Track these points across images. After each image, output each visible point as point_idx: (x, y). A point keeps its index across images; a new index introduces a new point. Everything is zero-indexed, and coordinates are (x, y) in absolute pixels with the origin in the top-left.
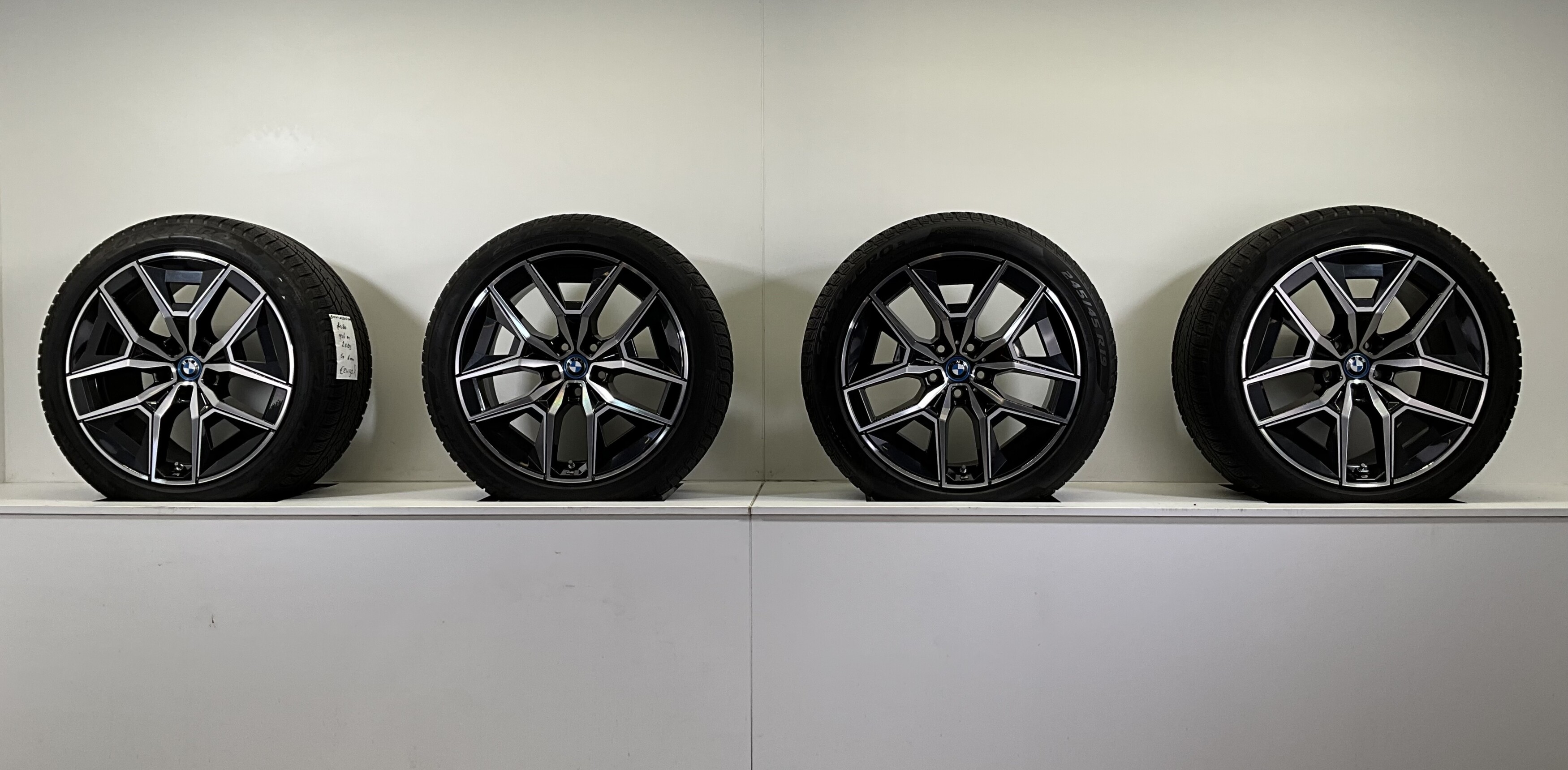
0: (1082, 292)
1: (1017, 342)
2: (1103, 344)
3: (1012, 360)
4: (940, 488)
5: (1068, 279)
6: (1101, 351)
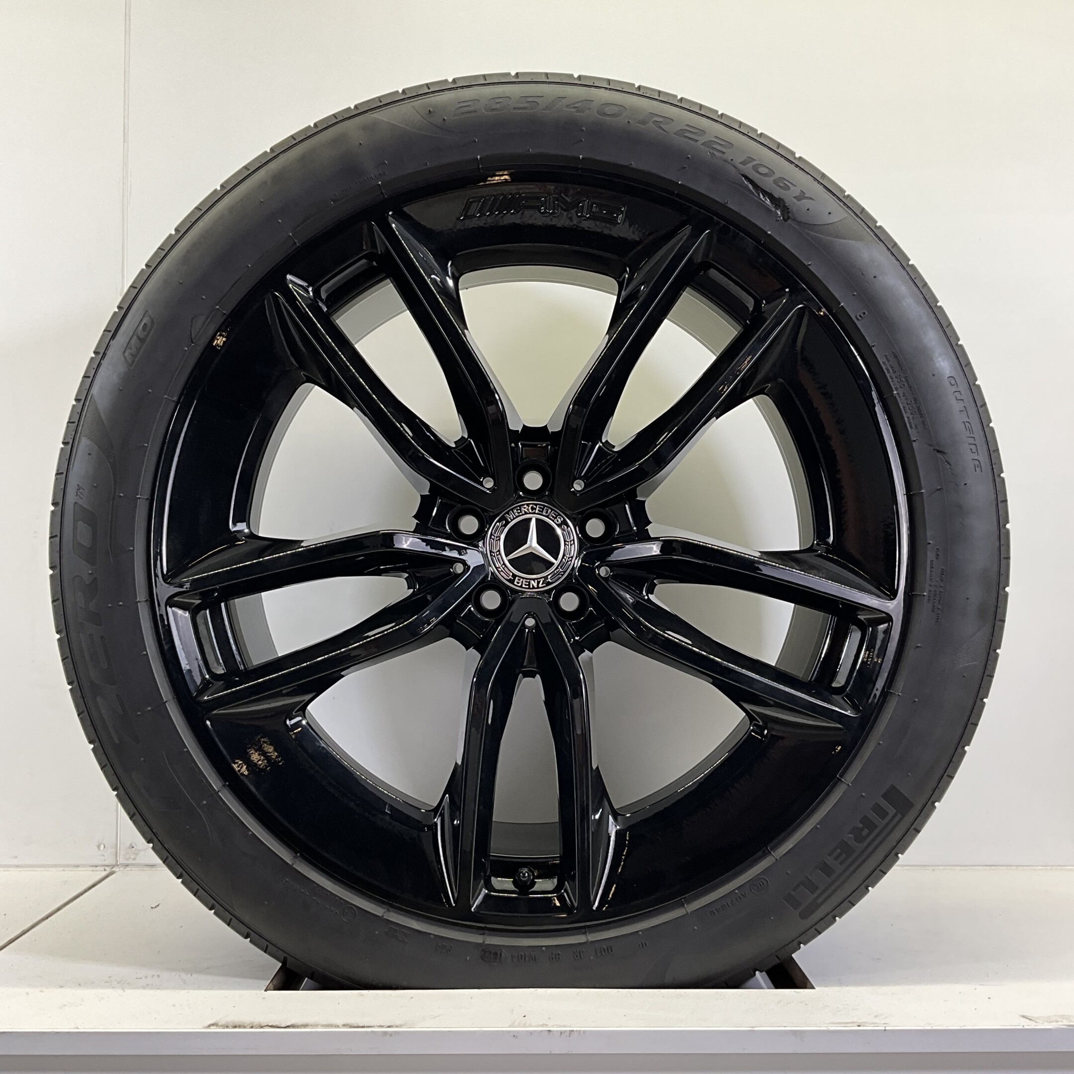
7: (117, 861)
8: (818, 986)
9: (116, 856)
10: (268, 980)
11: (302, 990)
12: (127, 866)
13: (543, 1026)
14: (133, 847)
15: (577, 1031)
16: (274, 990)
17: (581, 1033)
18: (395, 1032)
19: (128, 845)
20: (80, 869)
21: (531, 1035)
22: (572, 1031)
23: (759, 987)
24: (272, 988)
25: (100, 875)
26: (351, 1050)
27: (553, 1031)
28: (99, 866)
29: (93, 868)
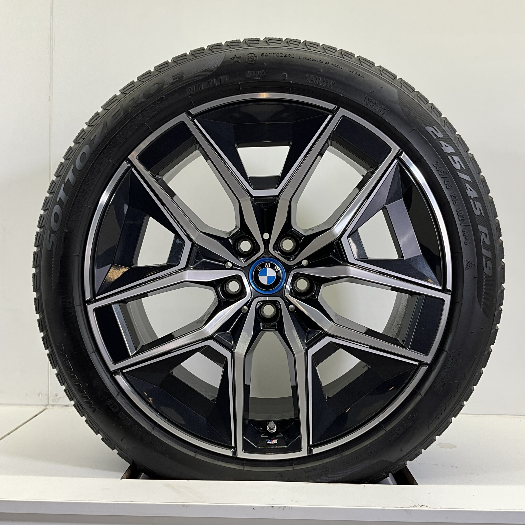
0: (456, 158)
1: (354, 234)
2: (487, 242)
3: (348, 263)
4: (234, 459)
5: (435, 138)
6: (484, 252)
7: (49, 403)
8: (420, 484)
9: (48, 400)
10: (123, 472)
11: (141, 479)
12: (54, 405)
13: (269, 503)
14: (57, 396)
15: (288, 507)
16: (127, 478)
17: (290, 508)
18: (189, 505)
19: (55, 393)
20: (28, 406)
21: (263, 508)
22: (285, 507)
24: (125, 477)
25: (39, 410)
26: (165, 514)
27: (275, 507)
28: (39, 405)
29: (36, 406)
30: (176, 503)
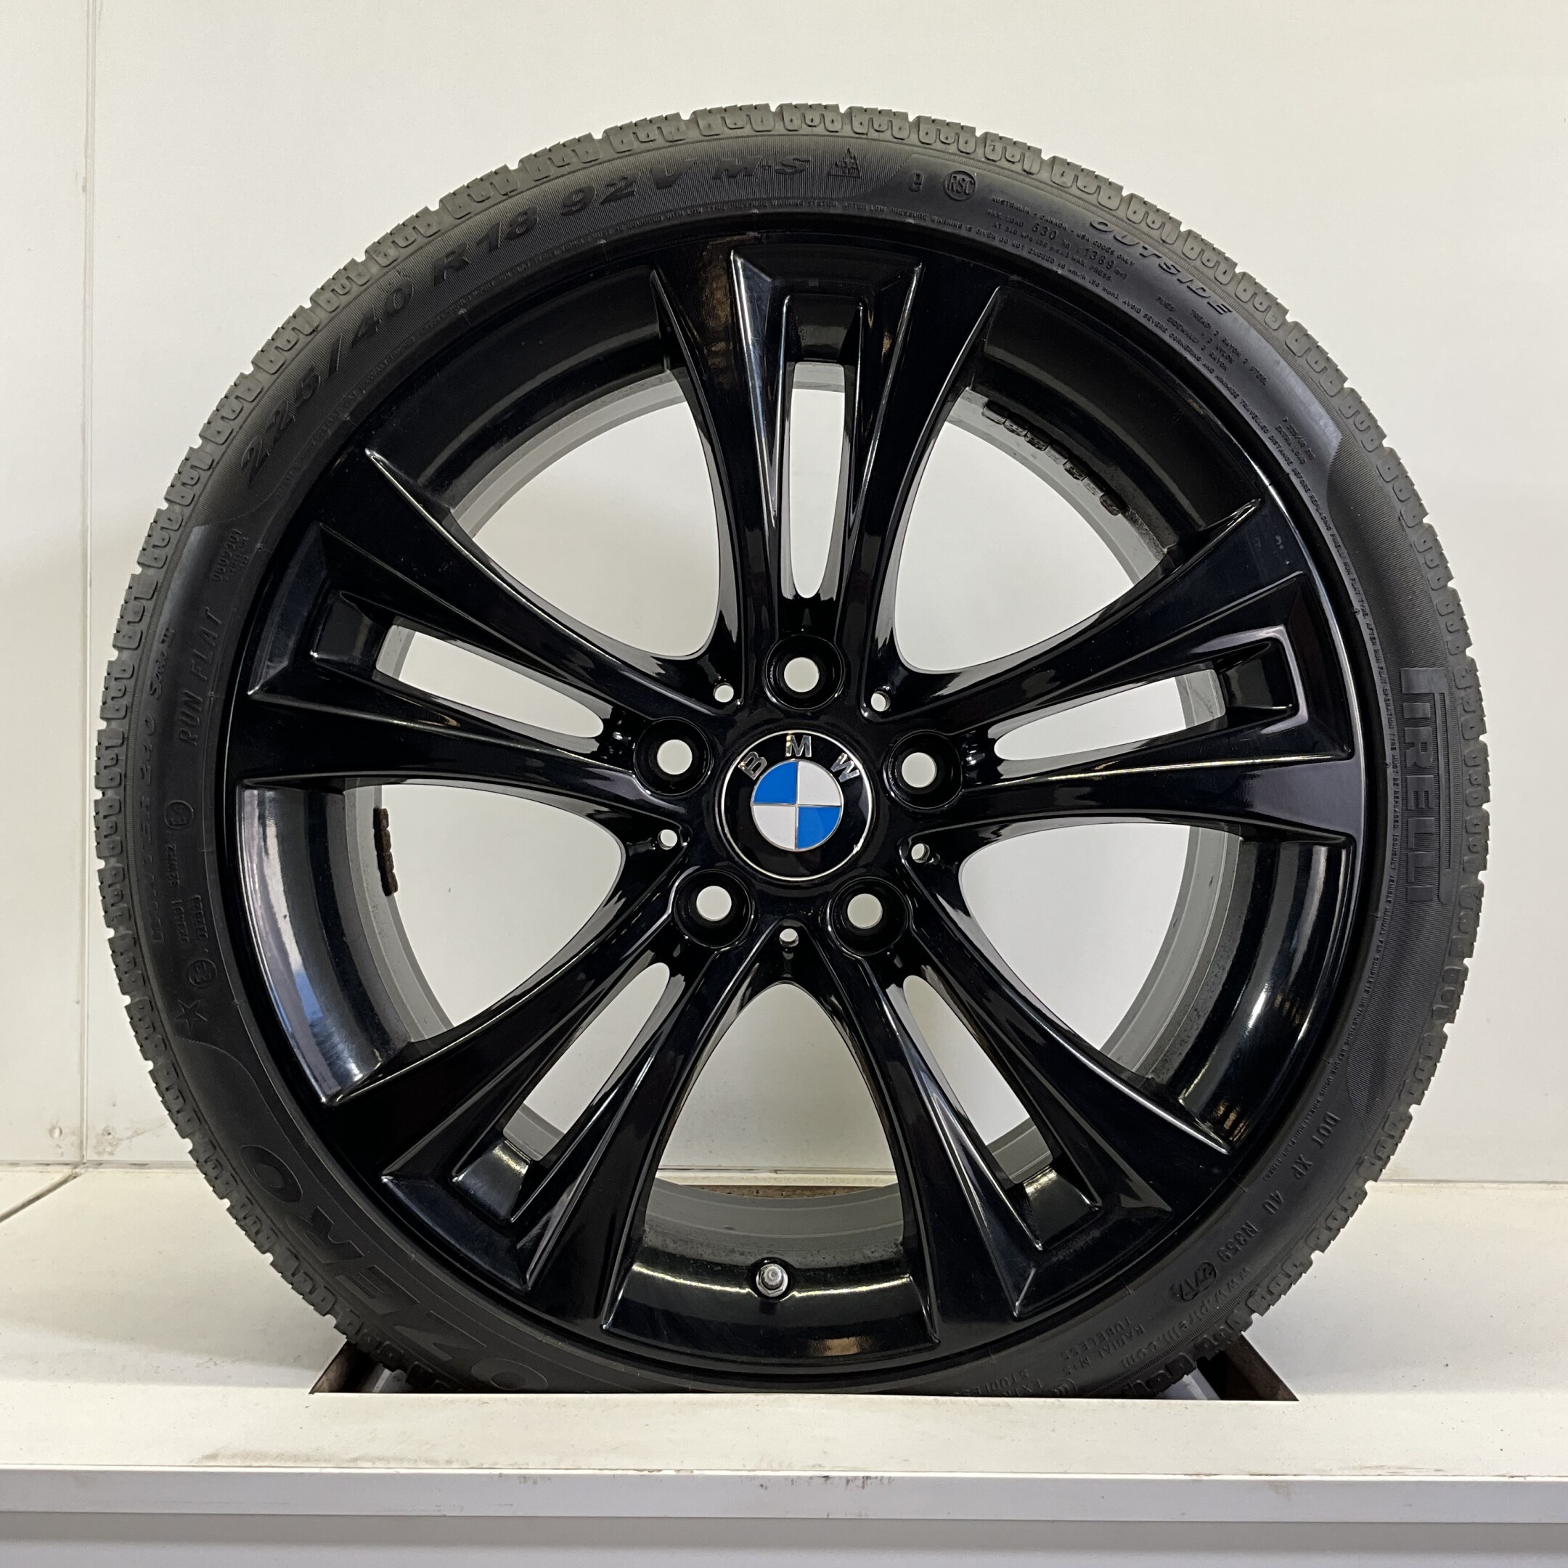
7: (83, 1156)
8: (1301, 1396)
9: (81, 1148)
10: (321, 1368)
12: (101, 1164)
13: (813, 1467)
14: (109, 1134)
15: (876, 1478)
18: (543, 1477)
19: (100, 1128)
20: (18, 1169)
21: (793, 1484)
22: (867, 1478)
23: (1191, 1397)
24: (326, 1385)
25: (52, 1179)
26: (462, 1509)
27: (834, 1477)
28: (53, 1164)
29: (41, 1168)
30: (497, 1472)
